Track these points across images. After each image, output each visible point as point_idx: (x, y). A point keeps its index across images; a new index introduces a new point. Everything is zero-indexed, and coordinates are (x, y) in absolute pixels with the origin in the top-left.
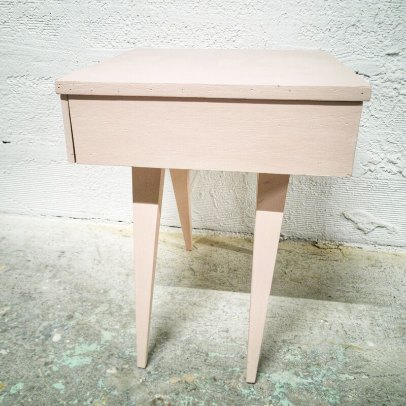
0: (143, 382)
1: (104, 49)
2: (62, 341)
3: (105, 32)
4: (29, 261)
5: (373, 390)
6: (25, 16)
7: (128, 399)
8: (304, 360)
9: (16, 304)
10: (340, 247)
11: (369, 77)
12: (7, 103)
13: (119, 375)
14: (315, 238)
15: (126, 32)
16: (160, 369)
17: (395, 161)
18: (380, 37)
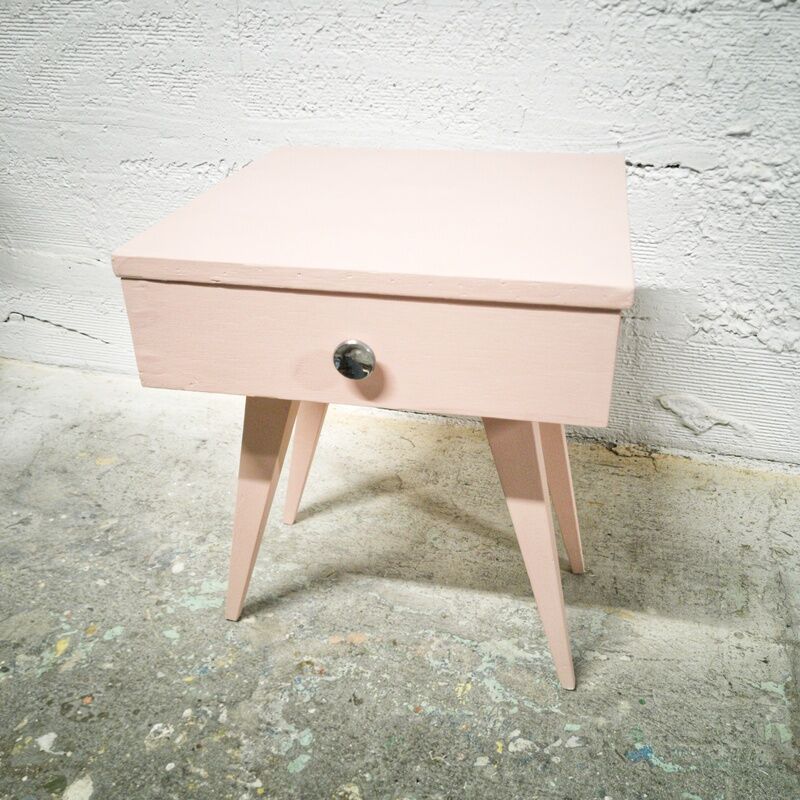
0: (290, 638)
1: (266, 120)
2: (185, 573)
3: (268, 91)
4: (153, 452)
5: (632, 679)
6: (143, 66)
7: (265, 658)
8: (537, 627)
9: (127, 516)
10: (654, 455)
11: (698, 172)
12: (122, 202)
13: (258, 626)
14: (612, 438)
15: (300, 93)
16: (317, 623)
17: (745, 315)
18: (716, 105)
